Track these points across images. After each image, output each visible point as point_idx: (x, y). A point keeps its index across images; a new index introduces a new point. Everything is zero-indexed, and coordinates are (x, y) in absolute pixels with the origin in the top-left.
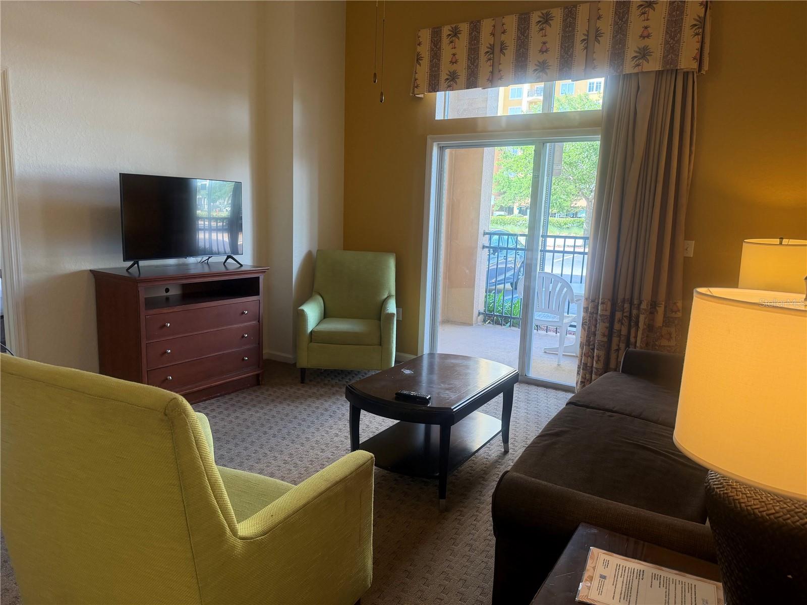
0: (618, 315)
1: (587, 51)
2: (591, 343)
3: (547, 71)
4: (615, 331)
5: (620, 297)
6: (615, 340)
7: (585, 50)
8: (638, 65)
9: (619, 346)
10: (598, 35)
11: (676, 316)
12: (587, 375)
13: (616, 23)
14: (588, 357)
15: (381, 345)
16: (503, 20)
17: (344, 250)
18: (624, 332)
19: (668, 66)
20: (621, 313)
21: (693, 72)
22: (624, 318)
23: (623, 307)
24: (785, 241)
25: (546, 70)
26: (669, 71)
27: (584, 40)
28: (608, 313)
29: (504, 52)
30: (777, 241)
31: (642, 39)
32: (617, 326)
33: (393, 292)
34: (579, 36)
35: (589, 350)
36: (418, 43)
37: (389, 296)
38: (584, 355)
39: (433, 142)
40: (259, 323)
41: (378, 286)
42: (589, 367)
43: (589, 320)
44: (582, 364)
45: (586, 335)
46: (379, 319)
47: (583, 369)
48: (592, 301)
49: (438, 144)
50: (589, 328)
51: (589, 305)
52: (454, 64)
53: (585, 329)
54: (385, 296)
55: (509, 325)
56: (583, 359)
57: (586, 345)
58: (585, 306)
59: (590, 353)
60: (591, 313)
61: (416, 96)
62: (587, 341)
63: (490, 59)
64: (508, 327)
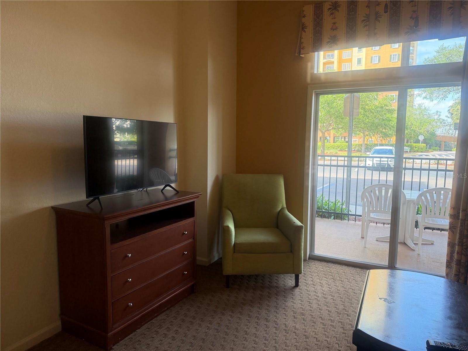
1: (454, 16)
2: (464, 244)
7: (452, 15)
10: (463, 4)
12: (461, 270)
14: (461, 255)
15: (291, 252)
17: (237, 173)
33: (285, 206)
35: (462, 249)
36: (303, 15)
37: (282, 209)
38: (458, 253)
39: (313, 90)
40: (194, 240)
41: (274, 200)
42: (463, 263)
43: (461, 226)
44: (455, 260)
45: (457, 237)
46: (277, 227)
47: (457, 264)
48: (463, 211)
49: (315, 92)
50: (461, 232)
51: (459, 213)
52: (335, 30)
53: (453, 232)
54: (280, 209)
55: (333, 218)
56: (455, 256)
57: (459, 245)
58: (452, 213)
59: (463, 252)
60: (462, 220)
61: (301, 55)
62: (459, 242)
63: (366, 26)
64: (333, 219)
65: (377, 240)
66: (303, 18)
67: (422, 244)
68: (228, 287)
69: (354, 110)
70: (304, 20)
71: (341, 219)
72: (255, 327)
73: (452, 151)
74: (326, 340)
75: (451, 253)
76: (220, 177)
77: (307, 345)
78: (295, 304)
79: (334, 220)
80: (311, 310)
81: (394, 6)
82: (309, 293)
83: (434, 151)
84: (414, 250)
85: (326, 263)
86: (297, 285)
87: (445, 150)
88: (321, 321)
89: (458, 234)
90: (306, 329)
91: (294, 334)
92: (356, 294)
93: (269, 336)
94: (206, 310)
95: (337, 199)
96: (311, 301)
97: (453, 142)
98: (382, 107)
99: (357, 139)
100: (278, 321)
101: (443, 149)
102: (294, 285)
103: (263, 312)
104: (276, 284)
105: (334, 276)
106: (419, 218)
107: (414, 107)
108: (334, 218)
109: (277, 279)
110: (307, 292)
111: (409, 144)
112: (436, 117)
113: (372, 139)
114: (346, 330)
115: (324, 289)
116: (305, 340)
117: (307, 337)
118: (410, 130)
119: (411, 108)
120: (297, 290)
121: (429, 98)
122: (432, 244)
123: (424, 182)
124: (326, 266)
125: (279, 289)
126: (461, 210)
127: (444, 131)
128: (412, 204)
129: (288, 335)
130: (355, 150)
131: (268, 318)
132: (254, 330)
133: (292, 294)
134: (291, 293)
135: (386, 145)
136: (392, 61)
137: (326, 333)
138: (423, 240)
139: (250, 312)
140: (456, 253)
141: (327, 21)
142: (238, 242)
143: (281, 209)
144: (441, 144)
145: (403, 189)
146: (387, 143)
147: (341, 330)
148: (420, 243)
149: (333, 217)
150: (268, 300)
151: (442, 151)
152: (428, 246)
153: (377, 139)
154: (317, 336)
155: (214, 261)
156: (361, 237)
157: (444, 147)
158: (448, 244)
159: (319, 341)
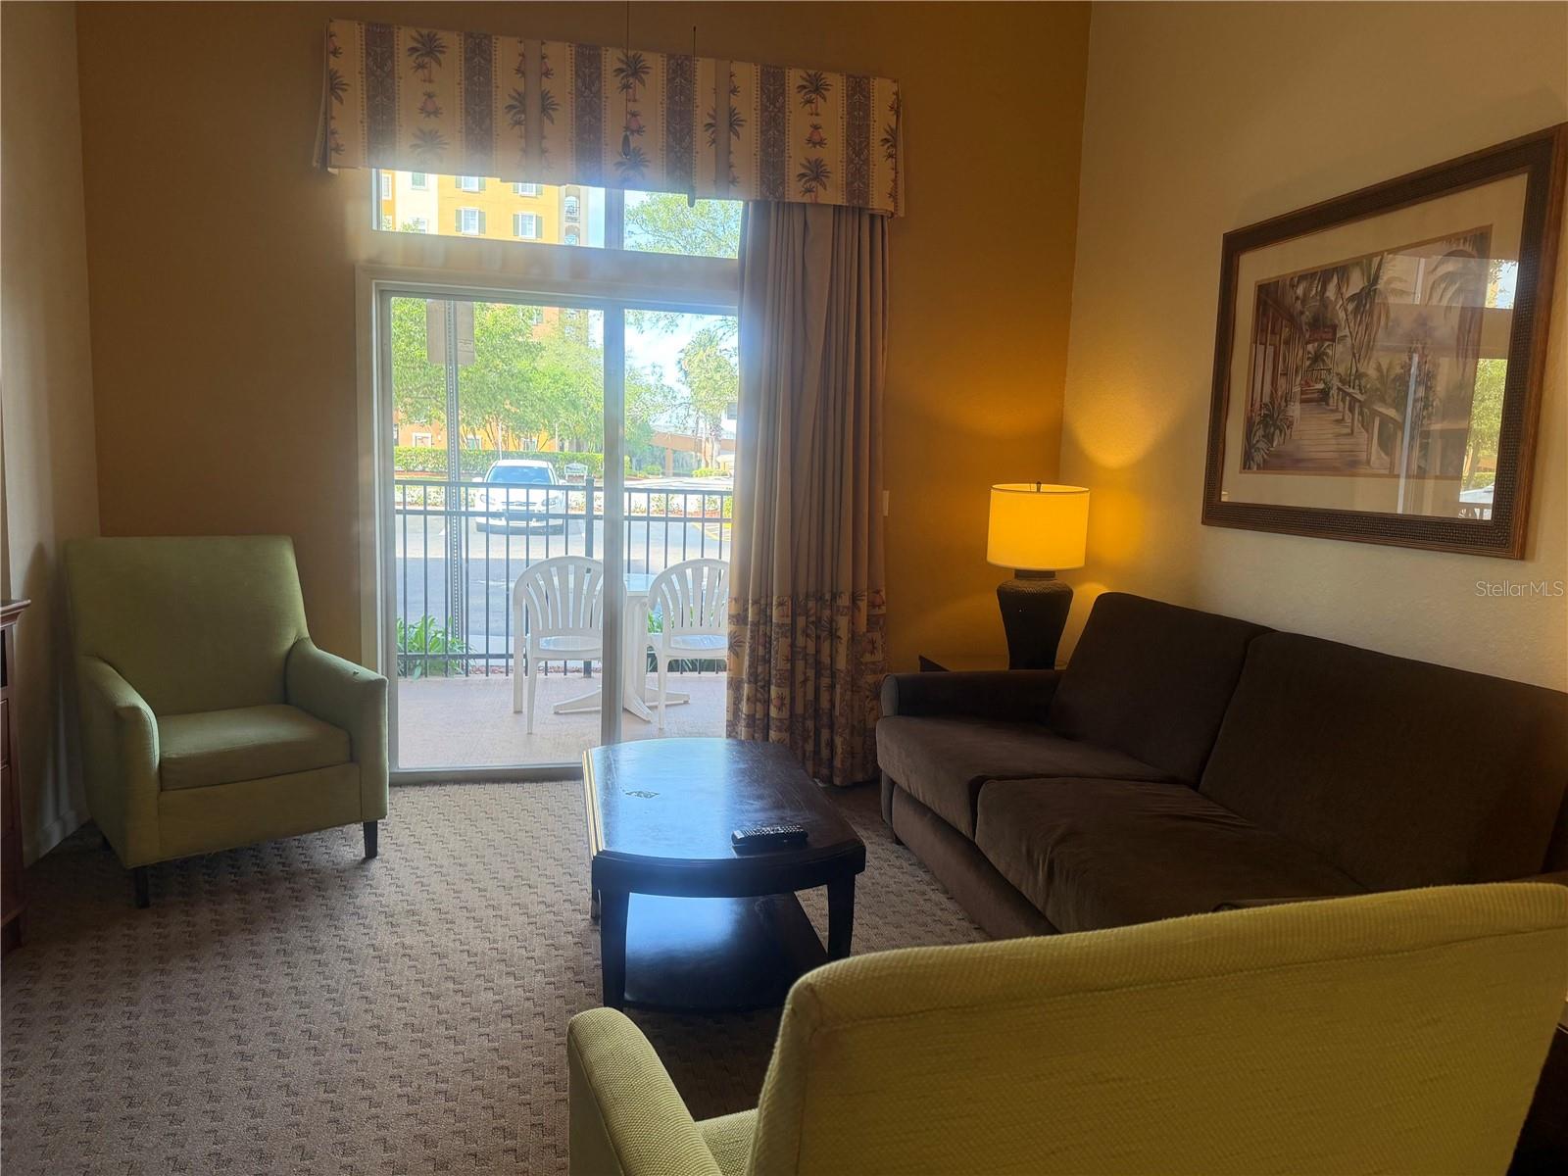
0: (801, 621)
1: (716, 147)
2: (760, 678)
3: (645, 170)
4: (798, 649)
5: (802, 590)
6: (800, 665)
7: (714, 145)
8: (809, 190)
9: (805, 674)
10: (734, 123)
11: (881, 612)
13: (764, 109)
14: (755, 704)
15: (353, 760)
16: (543, 47)
18: (811, 650)
19: (855, 202)
20: (804, 618)
21: (882, 216)
22: (811, 626)
23: (807, 606)
24: (1044, 487)
25: (642, 168)
26: (855, 209)
27: (710, 125)
28: (788, 621)
29: (550, 115)
30: (1034, 487)
31: (810, 145)
32: (801, 640)
34: (701, 117)
35: (756, 690)
36: (332, 48)
37: (299, 642)
38: (748, 699)
39: (372, 279)
40: (10, 765)
41: (269, 619)
42: (759, 719)
43: (752, 637)
44: (743, 716)
45: (746, 663)
46: (286, 700)
47: (748, 726)
48: (755, 602)
49: (377, 284)
50: (753, 650)
51: (747, 609)
52: (432, 116)
53: (737, 655)
54: (290, 642)
55: (419, 673)
56: (744, 707)
57: (749, 682)
58: (733, 612)
59: (759, 695)
60: (753, 624)
61: (329, 169)
62: (750, 674)
63: (519, 123)
64: (419, 677)
65: (556, 713)
66: (331, 56)
67: (667, 706)
68: (144, 904)
69: (459, 345)
70: (334, 63)
71: (445, 671)
72: (286, 975)
73: (692, 476)
74: (491, 949)
75: (735, 704)
76: (51, 551)
77: (448, 970)
78: (382, 895)
79: (424, 678)
80: (433, 900)
81: (586, 88)
82: (411, 863)
83: (650, 476)
84: (649, 722)
85: (436, 788)
86: (371, 851)
87: (675, 475)
88: (468, 915)
89: (747, 658)
90: (435, 940)
91: (406, 959)
92: (538, 838)
93: (338, 982)
94: (94, 976)
95: (429, 614)
96: (424, 880)
97: (693, 453)
98: (507, 336)
99: (429, 435)
100: (349, 944)
101: (671, 471)
102: (364, 855)
103: (296, 936)
104: (306, 865)
105: (469, 811)
106: (657, 640)
107: (591, 344)
108: (424, 674)
109: (304, 852)
110: (407, 864)
111: (585, 453)
112: (652, 380)
113: (477, 437)
114: (533, 917)
115: (450, 846)
116: (438, 962)
117: (440, 956)
118: (585, 414)
119: (582, 347)
120: (375, 865)
121: (633, 321)
122: (686, 702)
123: (637, 560)
124: (439, 795)
125: (318, 874)
126: (750, 601)
127: (674, 420)
128: (637, 608)
129: (389, 965)
130: (427, 469)
131: (316, 944)
132: (286, 982)
133: (366, 876)
134: (361, 876)
135: (521, 456)
136: (520, 192)
137: (488, 935)
138: (669, 696)
139: (252, 944)
140: (745, 700)
141: (408, 84)
142: (174, 756)
143: (293, 646)
144: (664, 457)
145: (629, 572)
146: (521, 450)
147: (524, 918)
148: (663, 702)
149: (418, 671)
150: (296, 906)
151: (668, 476)
152: (676, 708)
153: (490, 435)
154: (466, 947)
155: (52, 848)
156: (512, 711)
157: (672, 465)
158: (728, 683)
159: (476, 955)
